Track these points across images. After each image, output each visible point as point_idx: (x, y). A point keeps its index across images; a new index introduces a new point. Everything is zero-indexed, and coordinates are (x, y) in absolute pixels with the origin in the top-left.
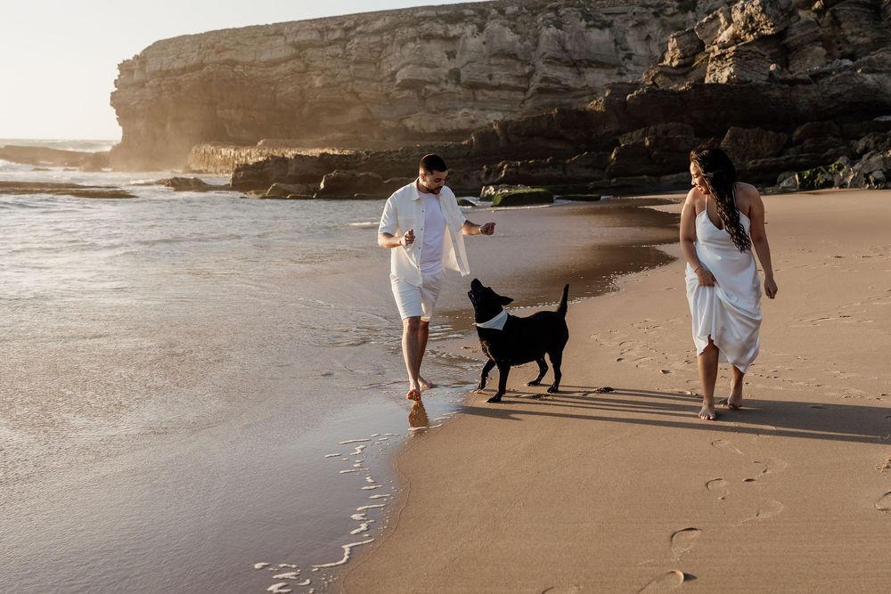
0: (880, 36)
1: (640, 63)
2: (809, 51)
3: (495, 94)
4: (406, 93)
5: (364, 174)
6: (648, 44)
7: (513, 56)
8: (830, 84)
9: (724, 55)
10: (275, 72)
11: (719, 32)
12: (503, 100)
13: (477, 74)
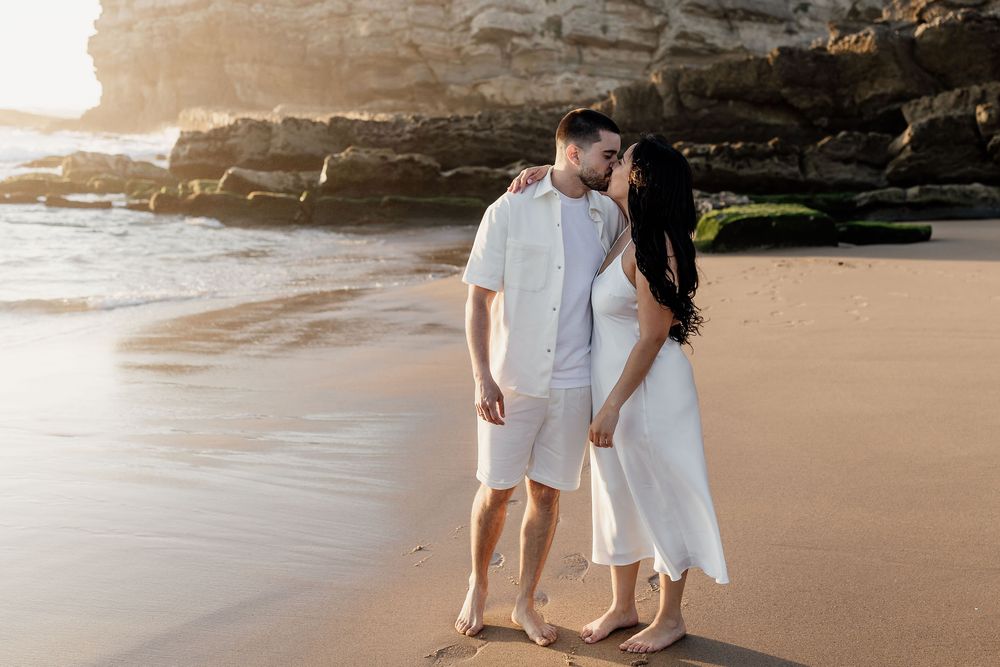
3: (609, 54)
4: (485, 48)
5: (406, 156)
7: (638, 1)
10: (306, 15)
12: (619, 63)
13: (586, 23)
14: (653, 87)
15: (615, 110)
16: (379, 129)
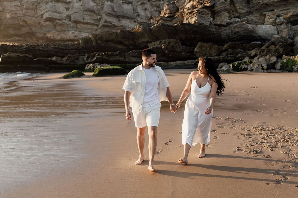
0: (250, 10)
1: (143, 18)
2: (223, 14)
3: (85, 26)
4: (48, 23)
5: (24, 55)
6: (145, 12)
7: (93, 11)
8: (235, 27)
9: (192, 12)
11: (185, 4)
12: (88, 29)
13: (78, 17)
14: (90, 38)
15: (81, 44)
16: (16, 48)
